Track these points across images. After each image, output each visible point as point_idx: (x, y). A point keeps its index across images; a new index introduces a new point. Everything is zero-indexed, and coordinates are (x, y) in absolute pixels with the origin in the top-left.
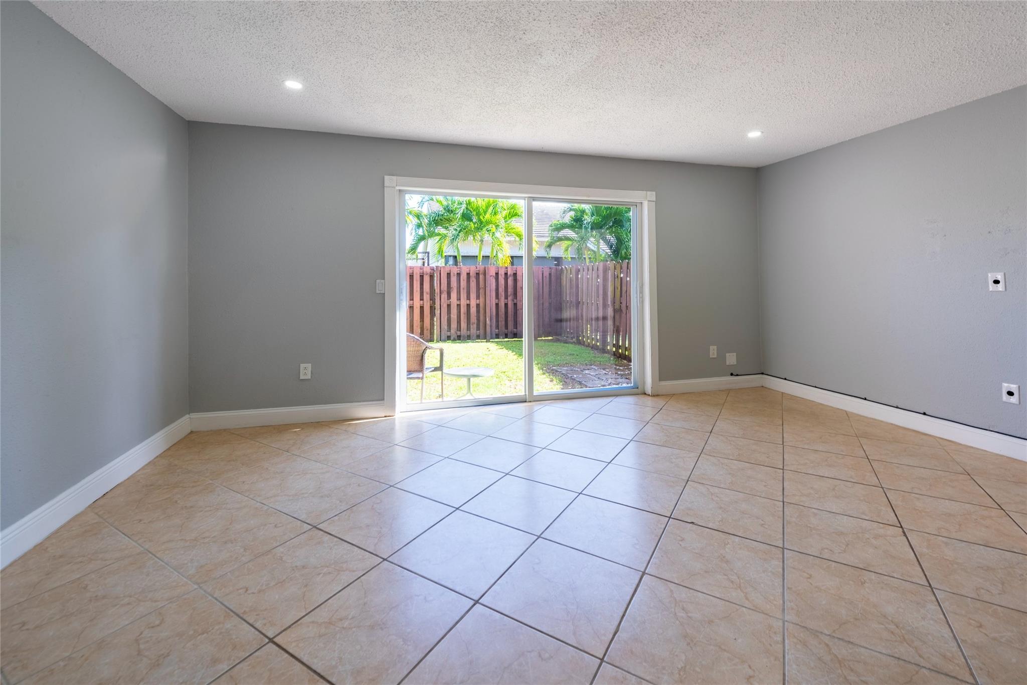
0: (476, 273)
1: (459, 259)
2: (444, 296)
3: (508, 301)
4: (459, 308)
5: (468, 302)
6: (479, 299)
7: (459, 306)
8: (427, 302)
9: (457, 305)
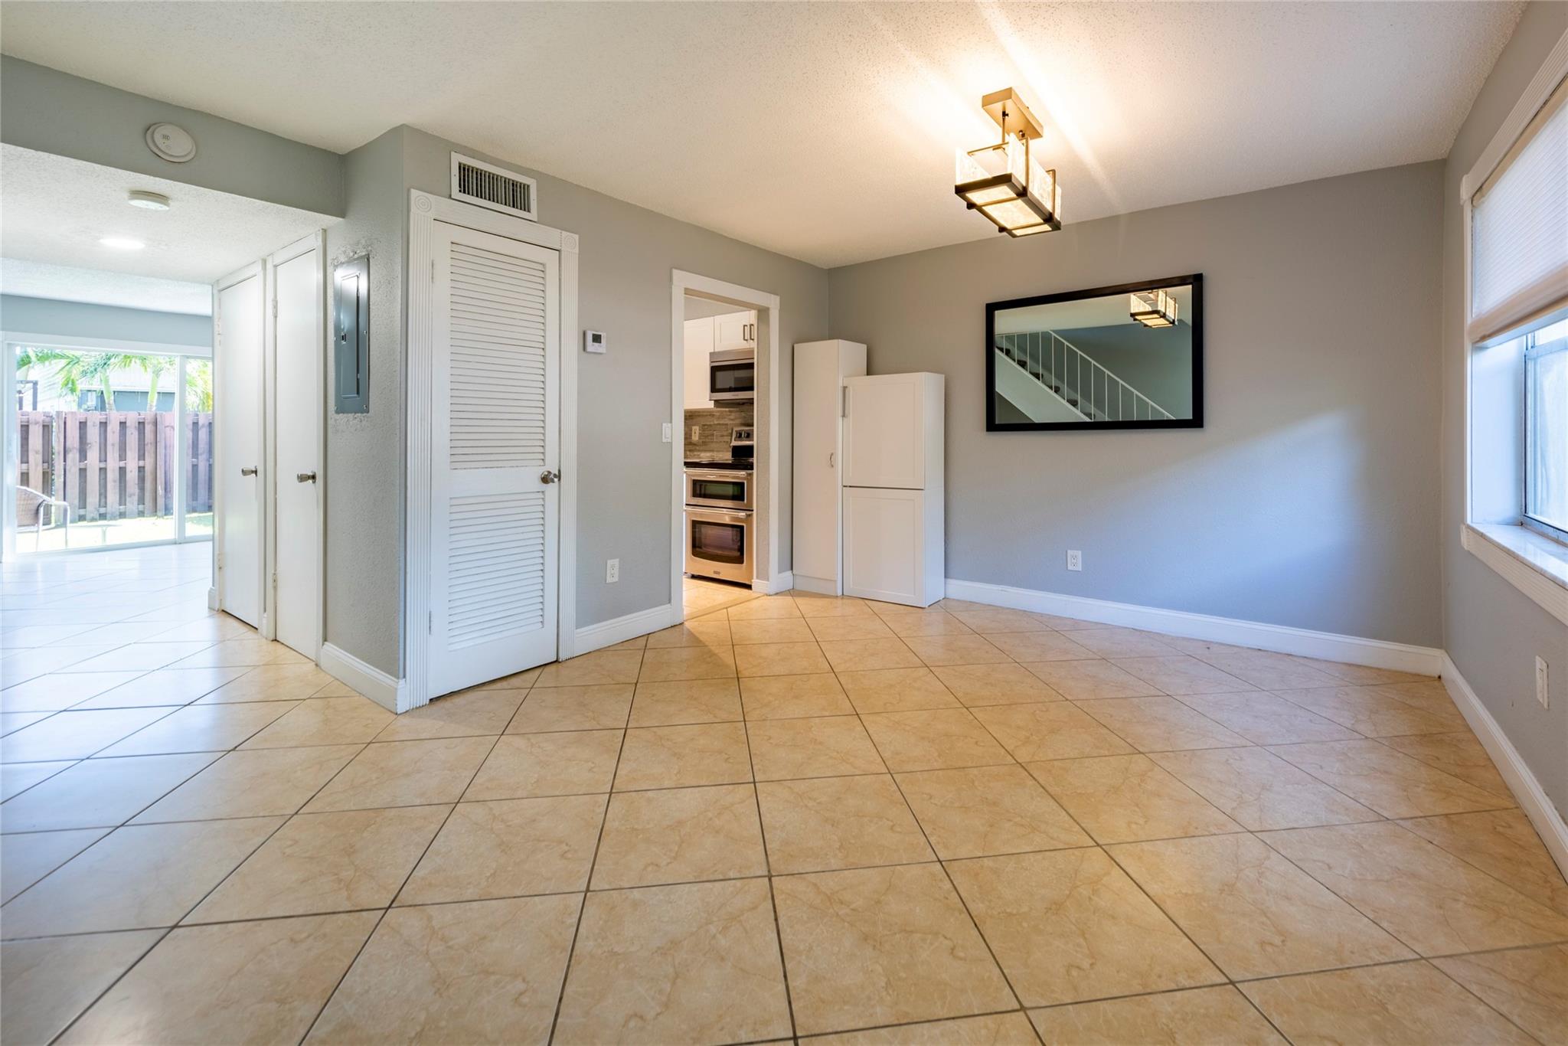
0: (139, 423)
1: (109, 398)
2: (73, 456)
3: (198, 461)
4: (103, 476)
5: (122, 464)
6: (144, 460)
7: (103, 471)
8: (37, 465)
9: (100, 469)
